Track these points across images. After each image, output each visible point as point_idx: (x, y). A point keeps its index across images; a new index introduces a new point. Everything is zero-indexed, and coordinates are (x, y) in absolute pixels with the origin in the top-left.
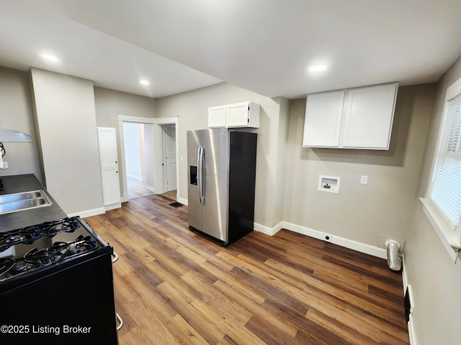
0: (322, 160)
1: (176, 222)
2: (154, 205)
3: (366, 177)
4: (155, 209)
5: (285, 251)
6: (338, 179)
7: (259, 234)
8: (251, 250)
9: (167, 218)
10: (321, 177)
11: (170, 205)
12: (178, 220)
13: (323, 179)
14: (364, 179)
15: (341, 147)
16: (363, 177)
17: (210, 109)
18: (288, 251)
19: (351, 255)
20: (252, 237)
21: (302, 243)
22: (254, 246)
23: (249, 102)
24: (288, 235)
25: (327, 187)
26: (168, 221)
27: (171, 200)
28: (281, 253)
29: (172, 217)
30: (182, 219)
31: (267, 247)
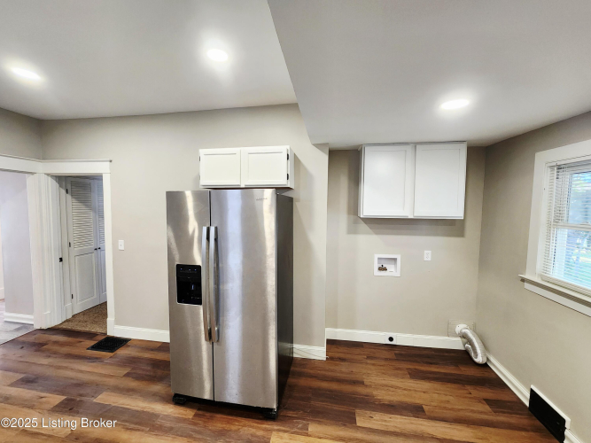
0: (377, 234)
1: (128, 391)
2: (45, 361)
3: (430, 252)
4: (50, 372)
5: (362, 383)
6: (398, 257)
7: (306, 362)
8: (318, 404)
9: (98, 388)
10: (377, 256)
11: (94, 348)
12: (133, 384)
13: (379, 259)
14: (428, 255)
15: (411, 217)
16: (426, 252)
17: (202, 152)
18: (367, 381)
19: (428, 357)
20: (301, 375)
21: (368, 358)
22: (318, 393)
23: (288, 147)
24: (342, 349)
25: (382, 269)
26: (106, 398)
27: (91, 335)
28: (360, 390)
29: (112, 382)
30: (139, 378)
31: (334, 386)
